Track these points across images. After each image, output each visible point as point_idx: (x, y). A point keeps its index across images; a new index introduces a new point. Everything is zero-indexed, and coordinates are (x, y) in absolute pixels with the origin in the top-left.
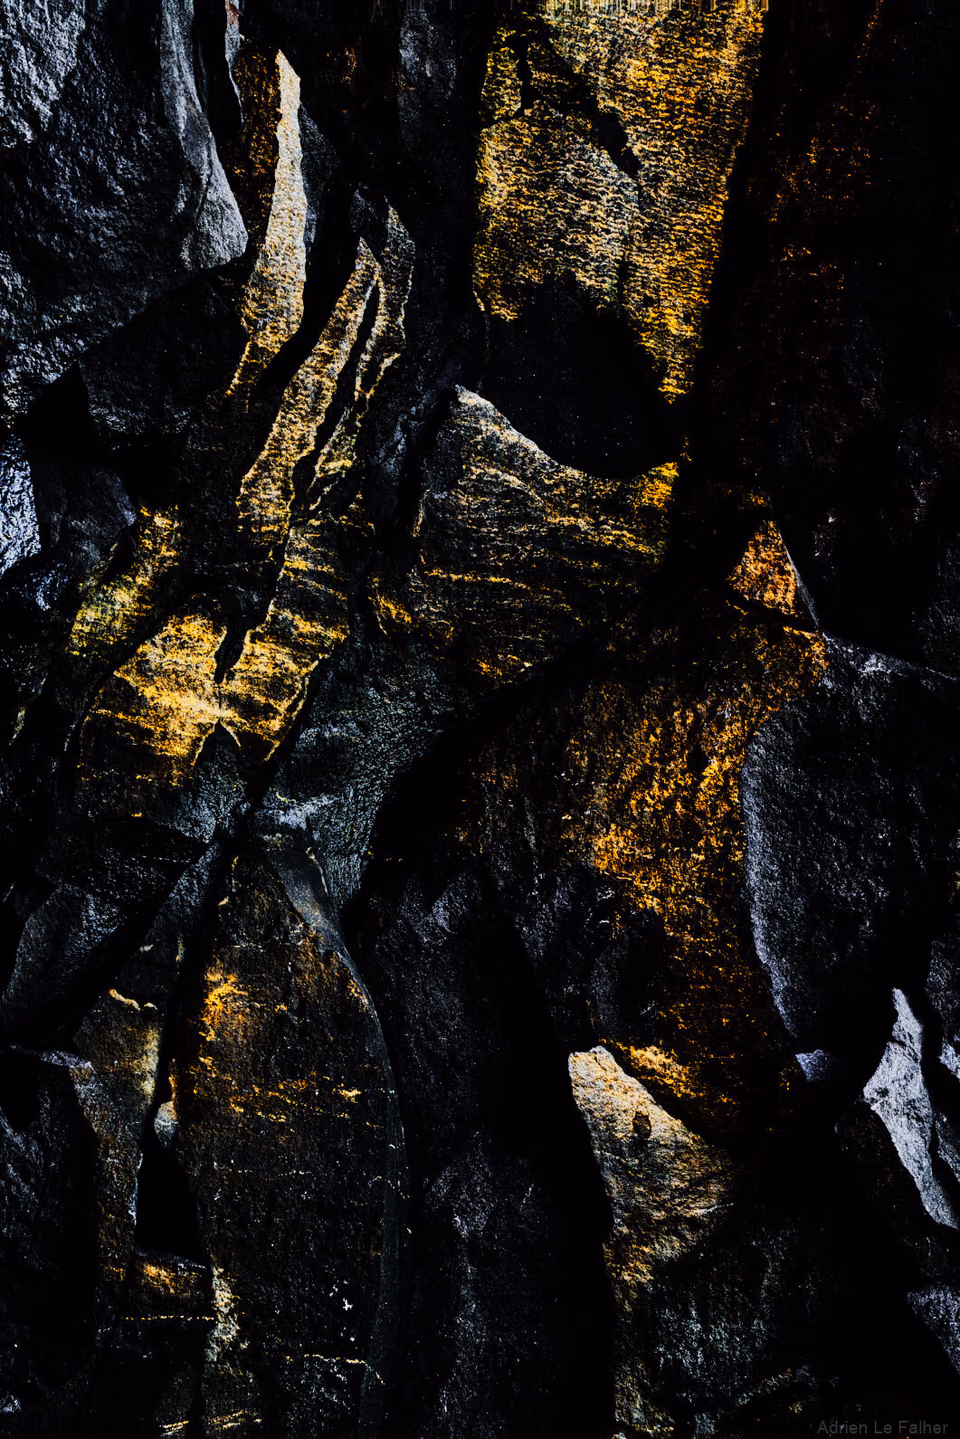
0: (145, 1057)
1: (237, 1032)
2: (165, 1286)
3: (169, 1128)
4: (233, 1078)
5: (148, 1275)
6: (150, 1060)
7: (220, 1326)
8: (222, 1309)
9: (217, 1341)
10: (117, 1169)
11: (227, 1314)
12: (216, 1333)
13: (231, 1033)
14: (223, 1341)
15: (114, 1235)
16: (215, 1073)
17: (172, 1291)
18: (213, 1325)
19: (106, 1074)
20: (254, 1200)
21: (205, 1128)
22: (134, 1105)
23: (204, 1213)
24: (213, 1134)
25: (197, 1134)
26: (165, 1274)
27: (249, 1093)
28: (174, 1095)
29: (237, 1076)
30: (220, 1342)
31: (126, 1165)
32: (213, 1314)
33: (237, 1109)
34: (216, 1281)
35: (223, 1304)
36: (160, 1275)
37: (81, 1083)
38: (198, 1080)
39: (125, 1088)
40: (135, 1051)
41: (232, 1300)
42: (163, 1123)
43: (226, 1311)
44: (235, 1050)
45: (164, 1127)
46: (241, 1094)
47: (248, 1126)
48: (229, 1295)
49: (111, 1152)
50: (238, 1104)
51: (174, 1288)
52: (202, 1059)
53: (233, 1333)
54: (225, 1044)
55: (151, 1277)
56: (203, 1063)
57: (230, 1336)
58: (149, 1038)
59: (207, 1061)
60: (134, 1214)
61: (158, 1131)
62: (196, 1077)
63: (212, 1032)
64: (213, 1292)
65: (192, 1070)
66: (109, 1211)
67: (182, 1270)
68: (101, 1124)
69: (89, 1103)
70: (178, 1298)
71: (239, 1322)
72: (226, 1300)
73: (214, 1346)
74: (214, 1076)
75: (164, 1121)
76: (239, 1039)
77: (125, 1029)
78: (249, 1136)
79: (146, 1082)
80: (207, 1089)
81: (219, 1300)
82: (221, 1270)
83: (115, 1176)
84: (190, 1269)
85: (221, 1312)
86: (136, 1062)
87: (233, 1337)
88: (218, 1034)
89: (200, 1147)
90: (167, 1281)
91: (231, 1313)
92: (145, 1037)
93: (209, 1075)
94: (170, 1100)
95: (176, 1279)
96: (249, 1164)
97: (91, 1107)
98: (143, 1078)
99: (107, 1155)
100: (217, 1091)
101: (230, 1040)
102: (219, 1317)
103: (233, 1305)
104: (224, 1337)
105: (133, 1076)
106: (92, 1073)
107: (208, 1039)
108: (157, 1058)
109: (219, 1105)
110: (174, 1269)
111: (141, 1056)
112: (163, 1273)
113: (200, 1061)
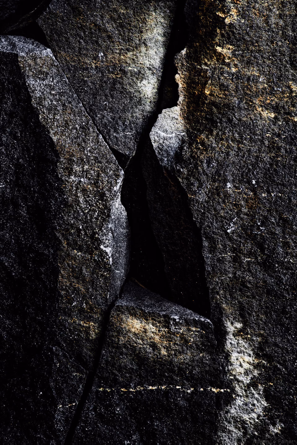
0: (143, 49)
1: (270, 10)
2: (154, 346)
3: (173, 141)
4: (262, 72)
5: (129, 331)
6: (152, 52)
7: (239, 402)
8: (240, 378)
9: (236, 421)
10: (84, 191)
11: (248, 386)
12: (233, 411)
13: (260, 12)
14: (244, 422)
15: (79, 276)
16: (236, 66)
17: (164, 352)
18: (229, 399)
19: (87, 69)
20: (284, 232)
21: (219, 139)
22: (124, 111)
23: (213, 249)
24: (228, 147)
25: (206, 147)
26: (154, 329)
27: (283, 92)
28: (181, 99)
29: (266, 69)
30: (242, 424)
31: (98, 187)
32: (229, 385)
33: (265, 114)
34: (231, 341)
35: (242, 370)
36: (145, 331)
37: (35, 77)
38: (212, 77)
39: (113, 88)
40: (130, 40)
41: (256, 366)
42: (163, 134)
43: (246, 380)
44: (265, 36)
45: (165, 139)
46: (272, 93)
47: (279, 136)
48: (251, 359)
49: (77, 168)
50: (266, 107)
51: (167, 348)
52: (219, 49)
53: (259, 410)
54: (251, 27)
55: (135, 334)
56: (220, 54)
57: (254, 415)
58: (151, 22)
59: (225, 51)
60: (108, 250)
61: (155, 145)
62: (209, 74)
63: (234, 12)
64: (228, 356)
65: (206, 64)
66: (74, 245)
67: (176, 324)
68: (62, 132)
69: (46, 103)
70: (171, 362)
71: (267, 395)
72: (246, 366)
73: (232, 428)
74: (234, 70)
75: (166, 131)
76: (273, 20)
77: (115, 10)
78: (279, 148)
79: (145, 82)
80: (224, 88)
81: (236, 364)
82: (239, 325)
83: (81, 200)
84: (188, 323)
85: (238, 381)
86: (130, 54)
87: (259, 416)
88: (242, 14)
89: (209, 163)
90: (157, 338)
91: (254, 384)
92: (144, 21)
93: (226, 68)
94: (176, 105)
95: (169, 336)
96: (278, 184)
97: (49, 110)
98: (140, 75)
99: (70, 172)
100: (237, 90)
101: (260, 22)
102: (238, 389)
103: (256, 373)
104: (246, 417)
105: (124, 72)
106: (52, 65)
107: (227, 21)
108: (162, 50)
109: (240, 108)
110: (167, 322)
111: (137, 47)
112: (151, 328)
113: (215, 51)
